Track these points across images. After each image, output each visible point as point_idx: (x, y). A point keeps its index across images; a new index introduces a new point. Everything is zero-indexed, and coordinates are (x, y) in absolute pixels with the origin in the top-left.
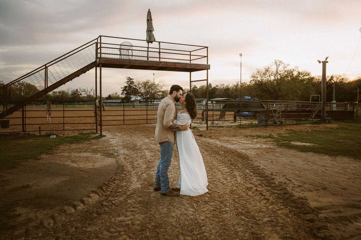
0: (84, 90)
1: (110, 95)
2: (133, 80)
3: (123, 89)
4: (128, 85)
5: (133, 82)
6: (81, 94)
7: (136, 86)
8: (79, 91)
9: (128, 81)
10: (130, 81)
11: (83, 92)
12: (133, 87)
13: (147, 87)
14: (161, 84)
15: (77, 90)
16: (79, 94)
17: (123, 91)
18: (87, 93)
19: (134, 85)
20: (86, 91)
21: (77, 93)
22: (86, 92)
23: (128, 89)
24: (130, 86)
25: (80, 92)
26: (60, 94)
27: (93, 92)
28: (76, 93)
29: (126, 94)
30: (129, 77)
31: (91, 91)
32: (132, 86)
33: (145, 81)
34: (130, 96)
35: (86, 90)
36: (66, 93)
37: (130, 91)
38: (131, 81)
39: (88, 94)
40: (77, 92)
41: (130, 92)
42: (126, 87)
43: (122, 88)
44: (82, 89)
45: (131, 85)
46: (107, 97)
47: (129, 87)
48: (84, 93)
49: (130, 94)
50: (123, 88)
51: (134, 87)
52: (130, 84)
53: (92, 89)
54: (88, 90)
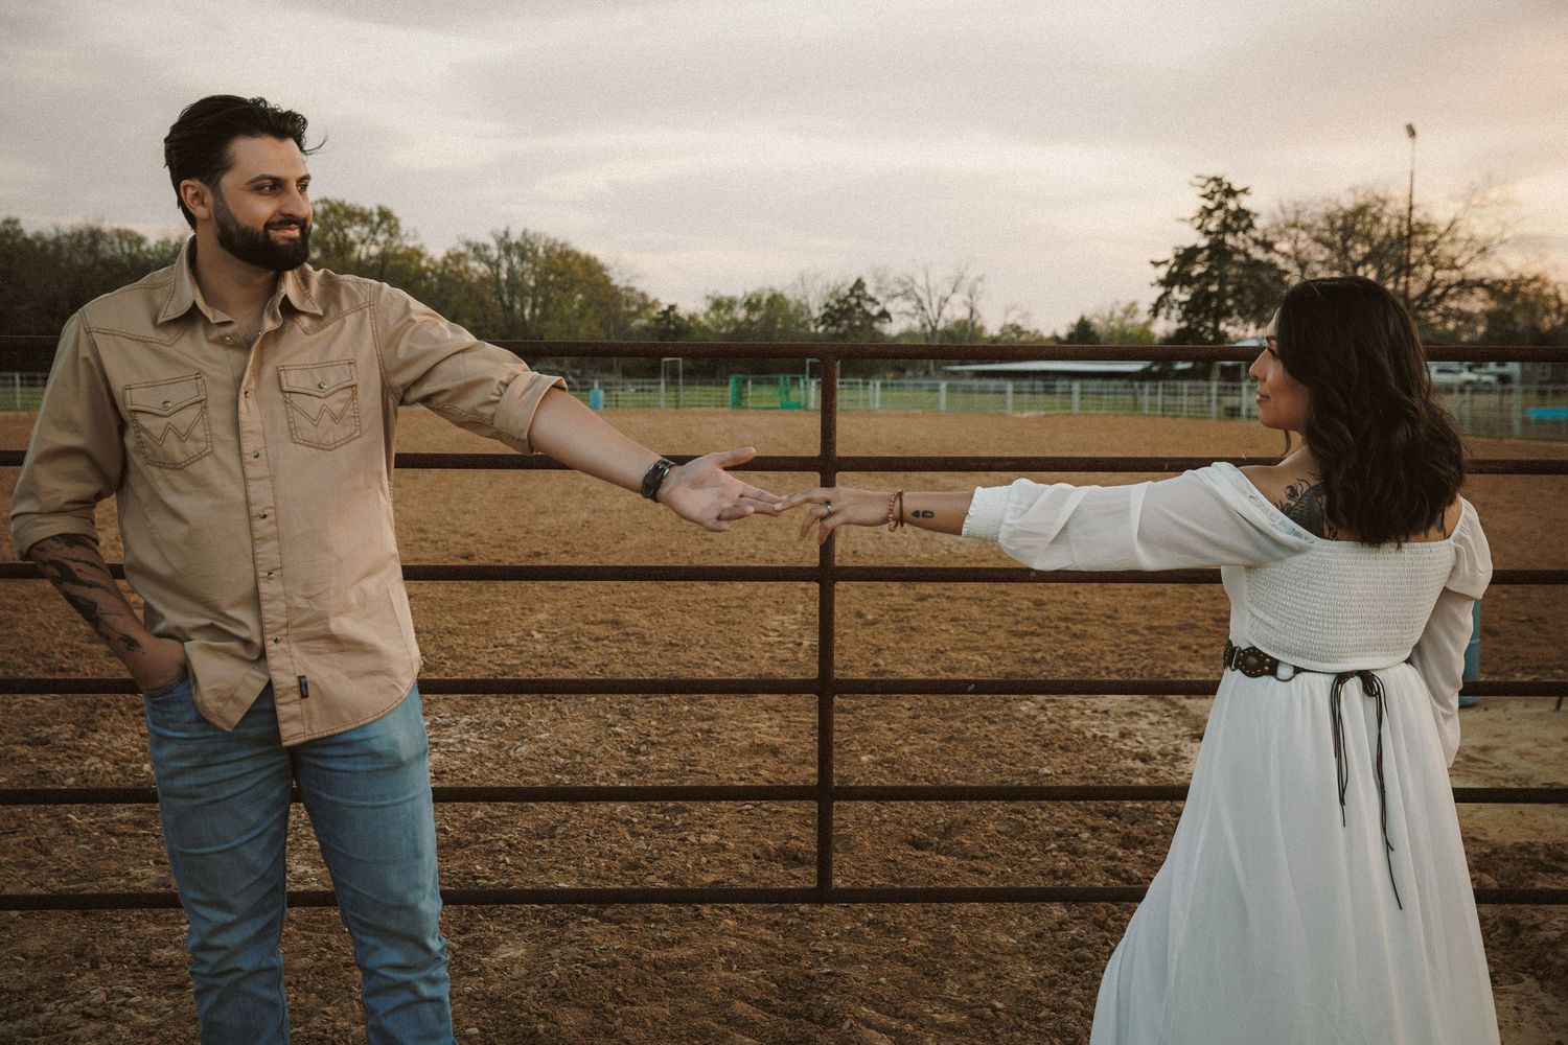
0: (905, 284)
1: (1088, 316)
2: (1246, 202)
3: (1162, 272)
4: (1203, 242)
5: (1242, 214)
6: (884, 314)
7: (1268, 246)
8: (870, 291)
9: (1211, 205)
10: (1220, 206)
11: (898, 300)
12: (1247, 255)
13: (1360, 250)
15: (859, 284)
16: (875, 311)
17: (1168, 282)
18: (923, 309)
19: (1256, 242)
20: (917, 290)
21: (858, 304)
22: (920, 301)
23: (1207, 274)
24: (1218, 251)
25: (879, 298)
26: (755, 317)
27: (967, 299)
28: (851, 309)
29: (1191, 309)
30: (1215, 179)
31: (954, 291)
32: (1241, 246)
33: (1348, 203)
34: (1217, 324)
35: (920, 281)
36: (791, 309)
37: (1222, 285)
38: (1227, 211)
39: (932, 313)
40: (858, 297)
41: (1221, 295)
42: (1188, 256)
43: (1156, 264)
44: (891, 278)
45: (1230, 240)
46: (1063, 333)
47: (1209, 258)
48: (909, 306)
49: (1222, 313)
50: (1166, 262)
51: (1258, 254)
52: (1225, 227)
53: (962, 277)
54: (932, 286)
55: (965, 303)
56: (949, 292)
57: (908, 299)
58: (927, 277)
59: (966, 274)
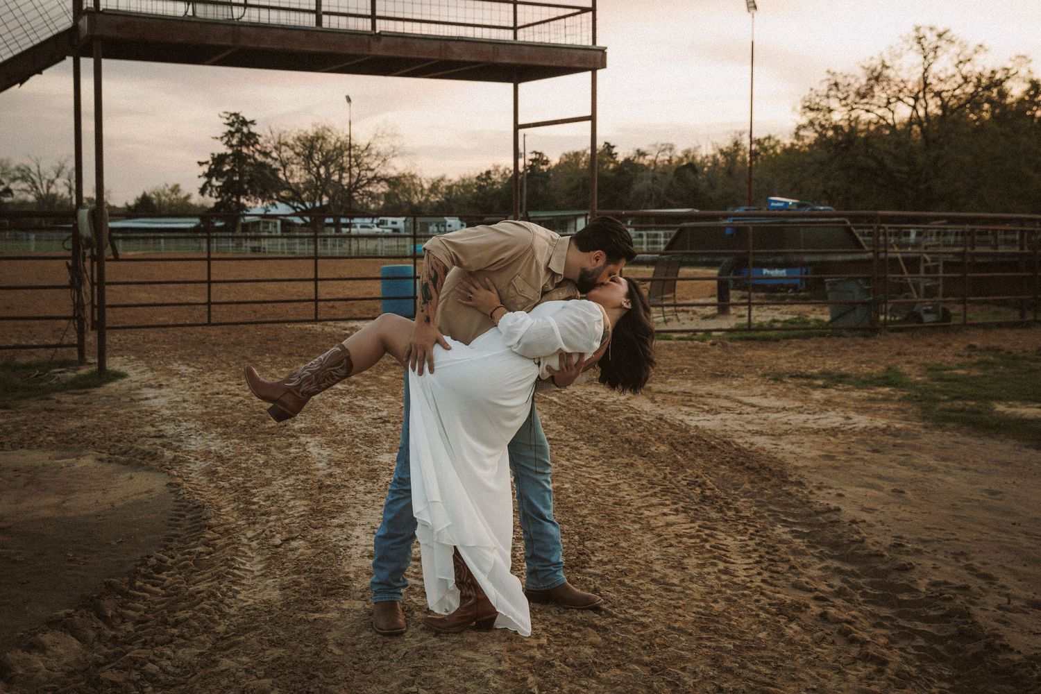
0: (23, 171)
1: (148, 193)
2: (253, 129)
3: (205, 169)
4: (230, 151)
5: (252, 135)
6: (8, 191)
7: (266, 154)
9: (233, 129)
10: (238, 131)
11: (18, 182)
12: (255, 160)
13: (317, 157)
14: (381, 146)
17: (209, 175)
18: (37, 188)
19: (260, 152)
20: (32, 175)
22: (34, 182)
23: (232, 170)
24: (238, 157)
25: (4, 181)
27: (67, 182)
29: (223, 190)
30: (235, 114)
31: (58, 176)
32: (251, 153)
33: (311, 133)
34: (238, 199)
35: (34, 169)
37: (241, 177)
38: (243, 133)
39: (43, 191)
41: (240, 182)
42: (219, 160)
43: (201, 164)
44: (13, 166)
45: (245, 150)
46: (132, 203)
47: (233, 161)
48: (25, 185)
49: (241, 192)
50: (207, 163)
51: (260, 158)
52: (241, 143)
53: (63, 167)
54: (42, 173)
55: (65, 184)
56: (53, 176)
57: (27, 181)
58: (38, 167)
59: (65, 165)
